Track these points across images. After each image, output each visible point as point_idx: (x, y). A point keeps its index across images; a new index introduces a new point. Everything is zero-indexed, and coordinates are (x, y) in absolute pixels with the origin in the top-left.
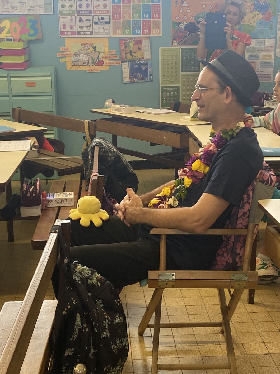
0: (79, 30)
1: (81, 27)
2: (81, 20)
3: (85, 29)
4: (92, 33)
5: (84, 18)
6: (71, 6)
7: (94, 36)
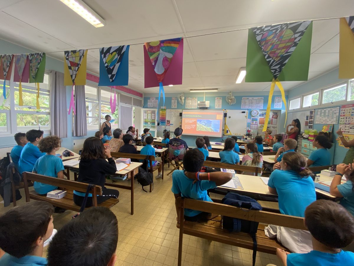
0: (345, 131)
1: (346, 130)
2: (346, 127)
3: (347, 131)
4: (349, 132)
5: (347, 126)
6: (343, 121)
7: (349, 133)
